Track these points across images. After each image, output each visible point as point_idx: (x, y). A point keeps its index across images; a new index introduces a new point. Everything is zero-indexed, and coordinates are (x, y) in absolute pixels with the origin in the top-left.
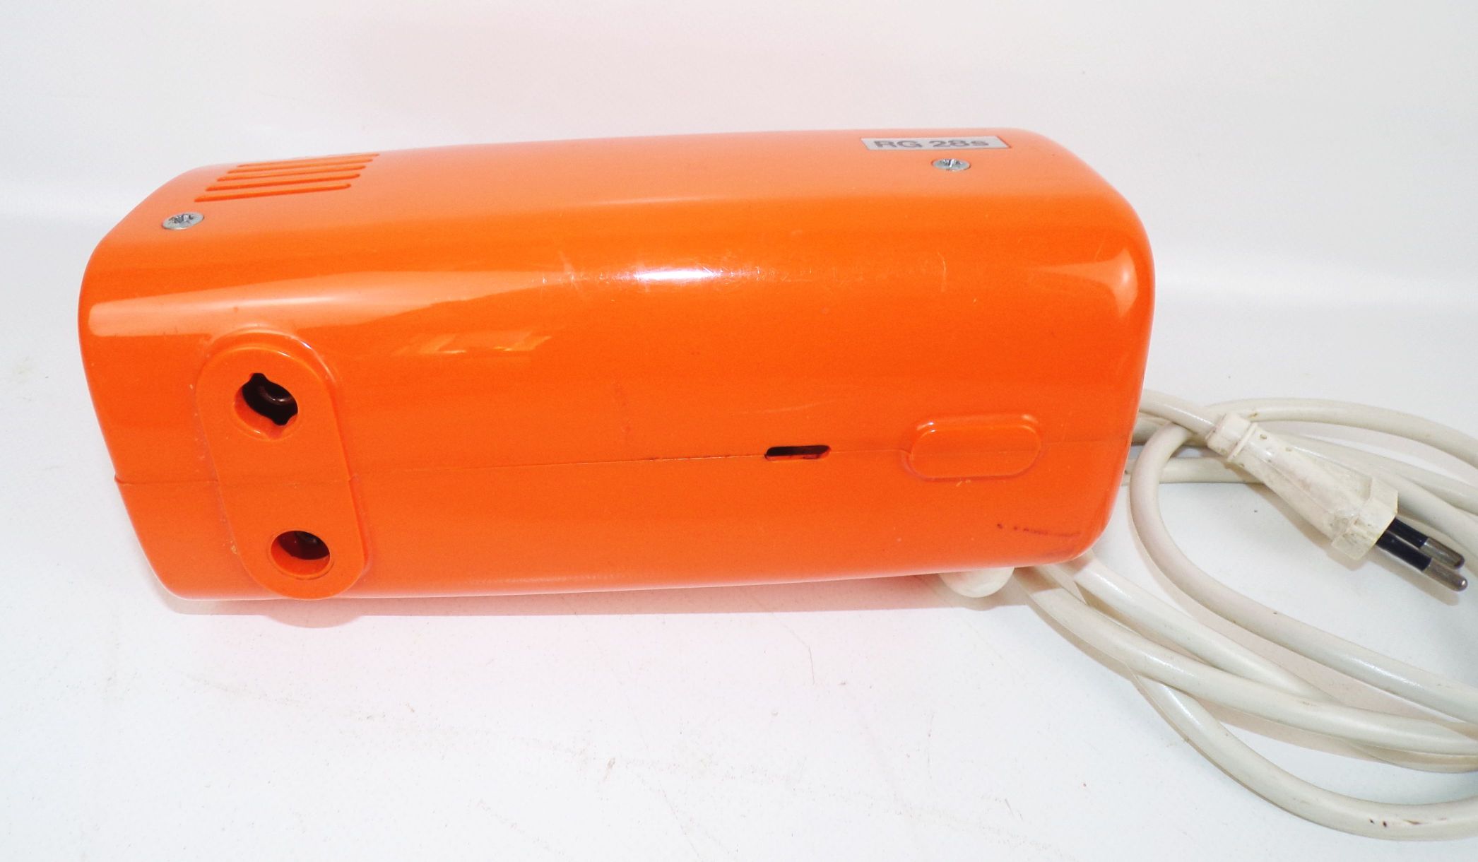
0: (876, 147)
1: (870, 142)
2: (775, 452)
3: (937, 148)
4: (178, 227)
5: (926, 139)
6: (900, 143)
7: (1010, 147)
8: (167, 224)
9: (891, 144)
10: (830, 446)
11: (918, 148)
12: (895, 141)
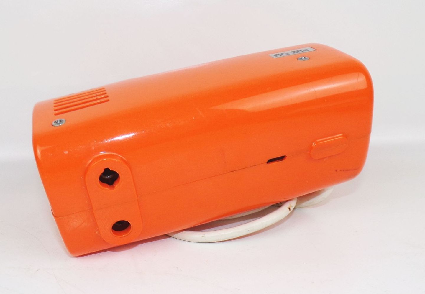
0: (275, 57)
1: (272, 55)
2: (270, 161)
3: (294, 54)
4: (57, 125)
5: (289, 51)
6: (281, 54)
7: (317, 50)
8: (54, 124)
9: (279, 55)
10: (286, 155)
11: (289, 55)
12: (280, 53)
